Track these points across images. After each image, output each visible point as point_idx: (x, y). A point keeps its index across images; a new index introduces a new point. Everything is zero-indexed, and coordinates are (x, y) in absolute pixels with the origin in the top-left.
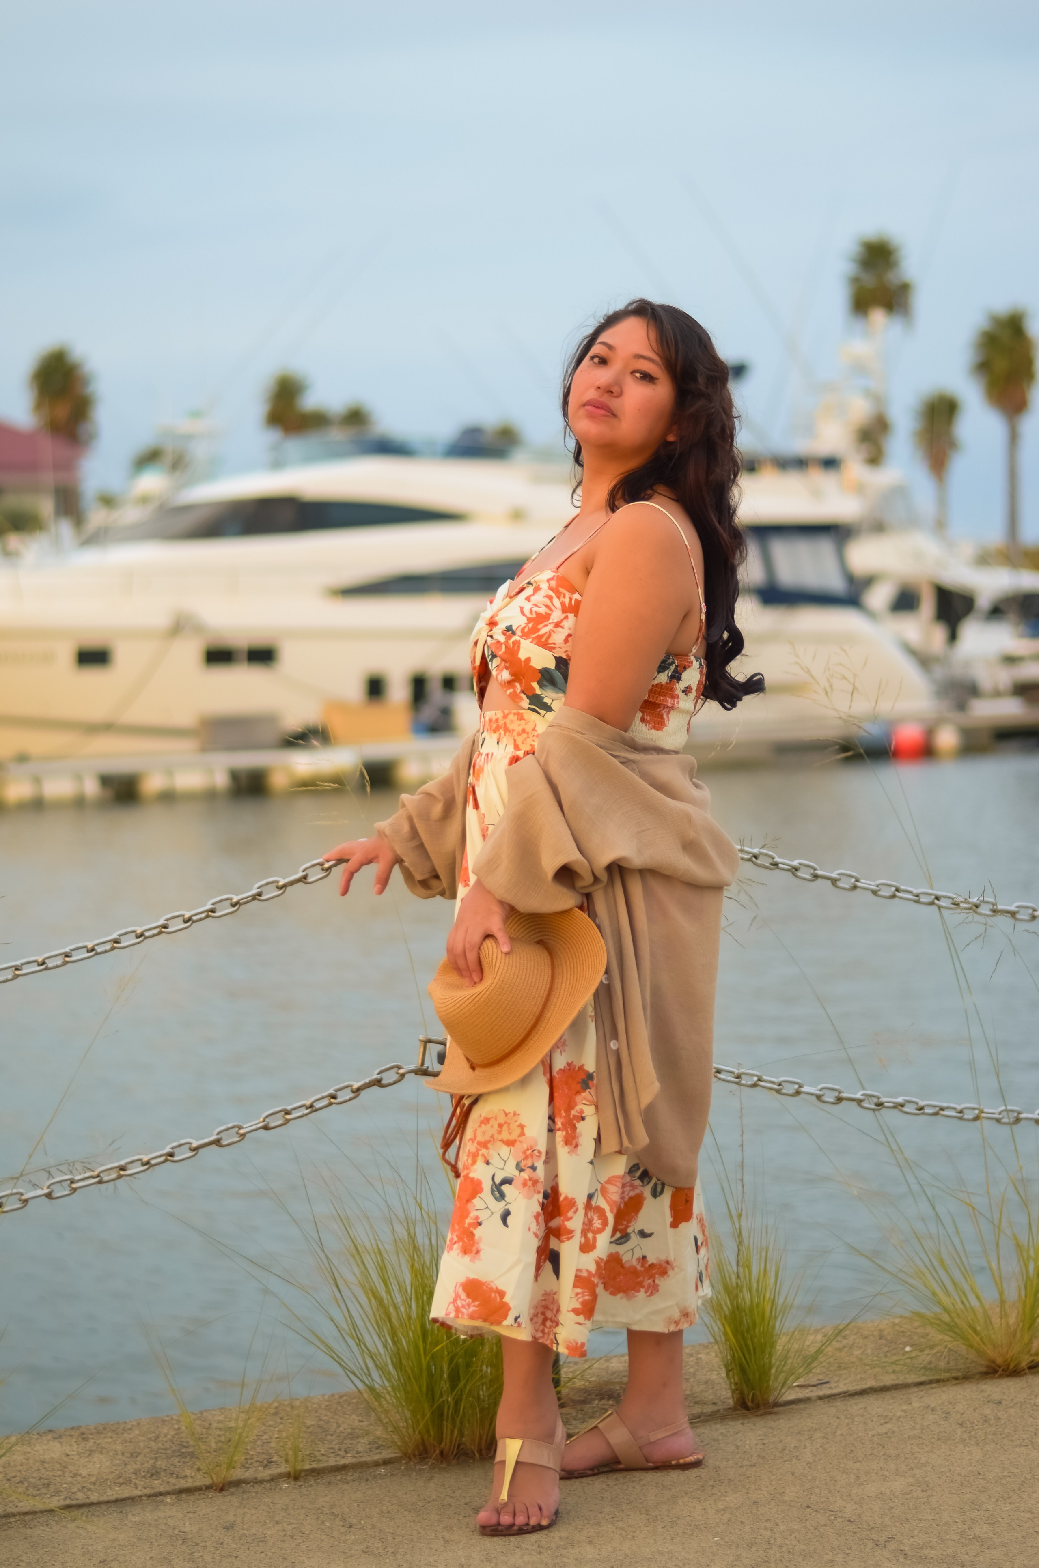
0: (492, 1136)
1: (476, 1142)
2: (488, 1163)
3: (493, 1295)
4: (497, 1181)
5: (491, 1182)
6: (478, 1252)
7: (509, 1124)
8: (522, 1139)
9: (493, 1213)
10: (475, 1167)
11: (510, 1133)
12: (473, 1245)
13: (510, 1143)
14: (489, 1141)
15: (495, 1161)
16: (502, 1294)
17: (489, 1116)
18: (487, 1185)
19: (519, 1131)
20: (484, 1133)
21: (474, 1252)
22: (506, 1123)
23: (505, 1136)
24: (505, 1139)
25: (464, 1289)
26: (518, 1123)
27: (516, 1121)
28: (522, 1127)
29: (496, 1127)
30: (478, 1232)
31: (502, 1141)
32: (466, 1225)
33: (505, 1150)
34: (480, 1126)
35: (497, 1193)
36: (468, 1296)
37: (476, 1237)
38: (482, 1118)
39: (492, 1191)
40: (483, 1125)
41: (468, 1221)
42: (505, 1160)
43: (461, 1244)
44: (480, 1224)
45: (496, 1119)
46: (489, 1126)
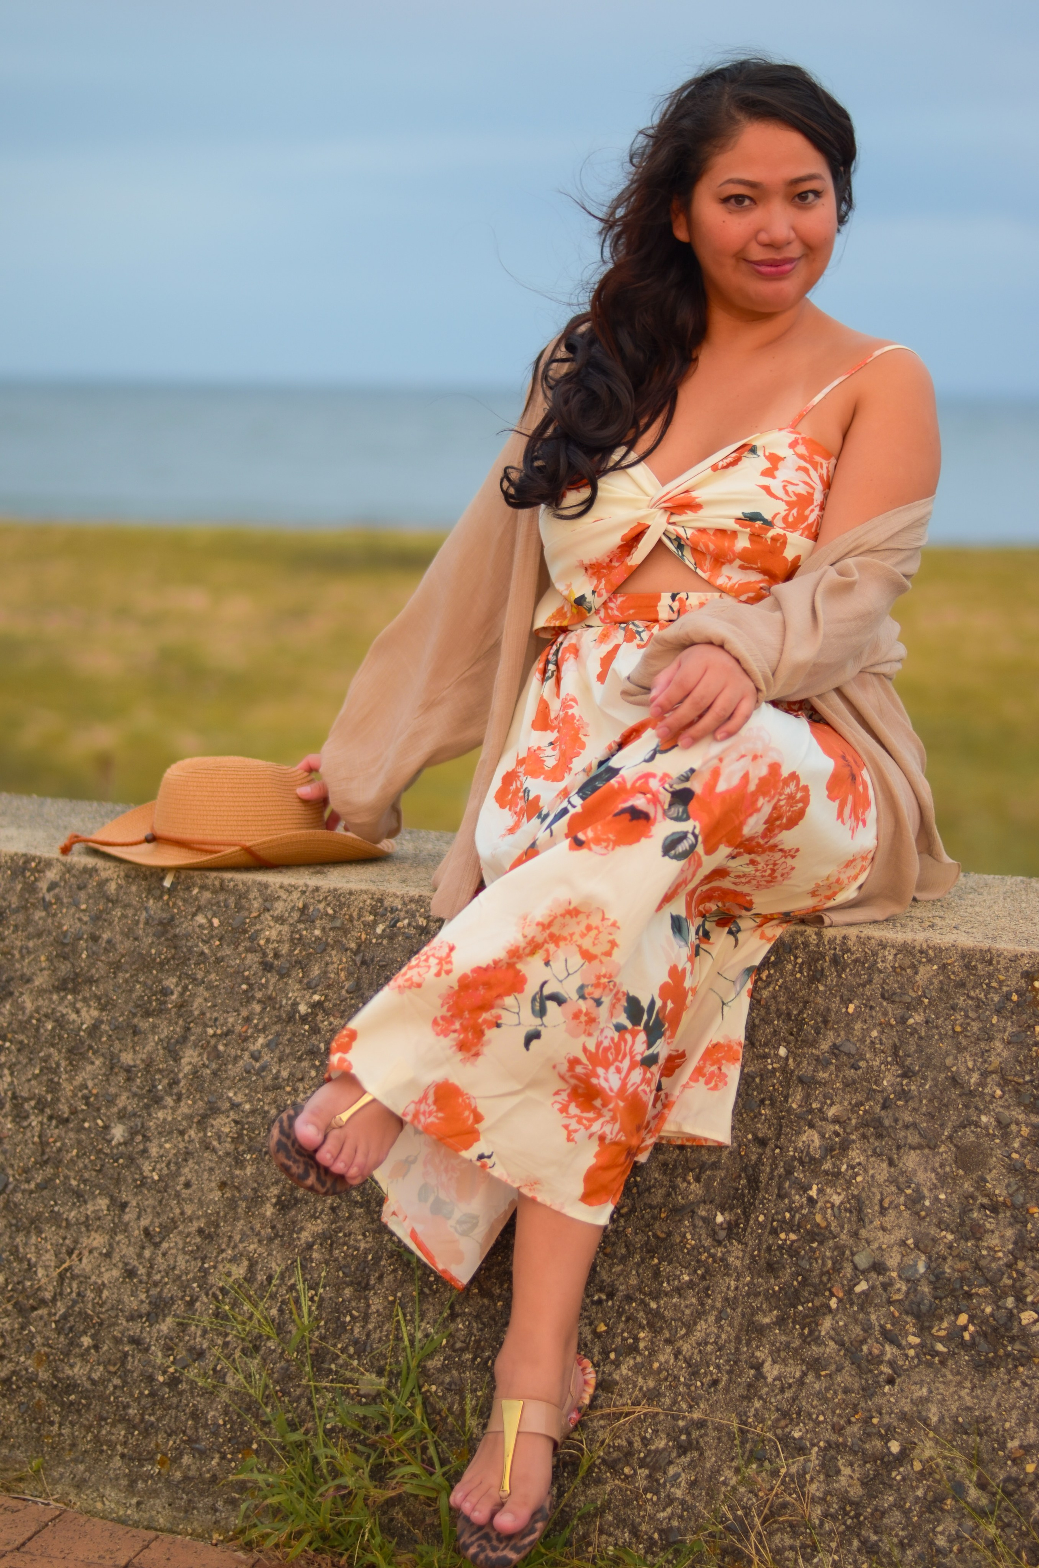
0: (572, 935)
1: (548, 932)
2: (547, 963)
3: (467, 1113)
4: (547, 991)
5: (537, 989)
6: (477, 1055)
7: (600, 932)
8: (604, 959)
9: (519, 1024)
10: (529, 959)
11: (594, 944)
12: (476, 1045)
13: (587, 956)
14: (565, 939)
15: (557, 965)
16: (478, 1118)
17: (582, 910)
18: (531, 988)
19: (606, 947)
20: (564, 925)
21: (473, 1052)
22: (597, 928)
23: (587, 943)
24: (585, 947)
25: (436, 1093)
26: (611, 937)
27: (610, 934)
28: (613, 944)
29: (582, 927)
30: (491, 1034)
31: (580, 947)
32: (480, 1020)
33: (576, 960)
34: (563, 916)
35: (538, 1004)
36: (435, 1102)
37: (485, 1038)
38: (571, 907)
39: (534, 999)
40: (568, 917)
41: (486, 1016)
42: (571, 971)
43: (462, 1036)
44: (498, 1026)
45: (588, 916)
46: (575, 920)
